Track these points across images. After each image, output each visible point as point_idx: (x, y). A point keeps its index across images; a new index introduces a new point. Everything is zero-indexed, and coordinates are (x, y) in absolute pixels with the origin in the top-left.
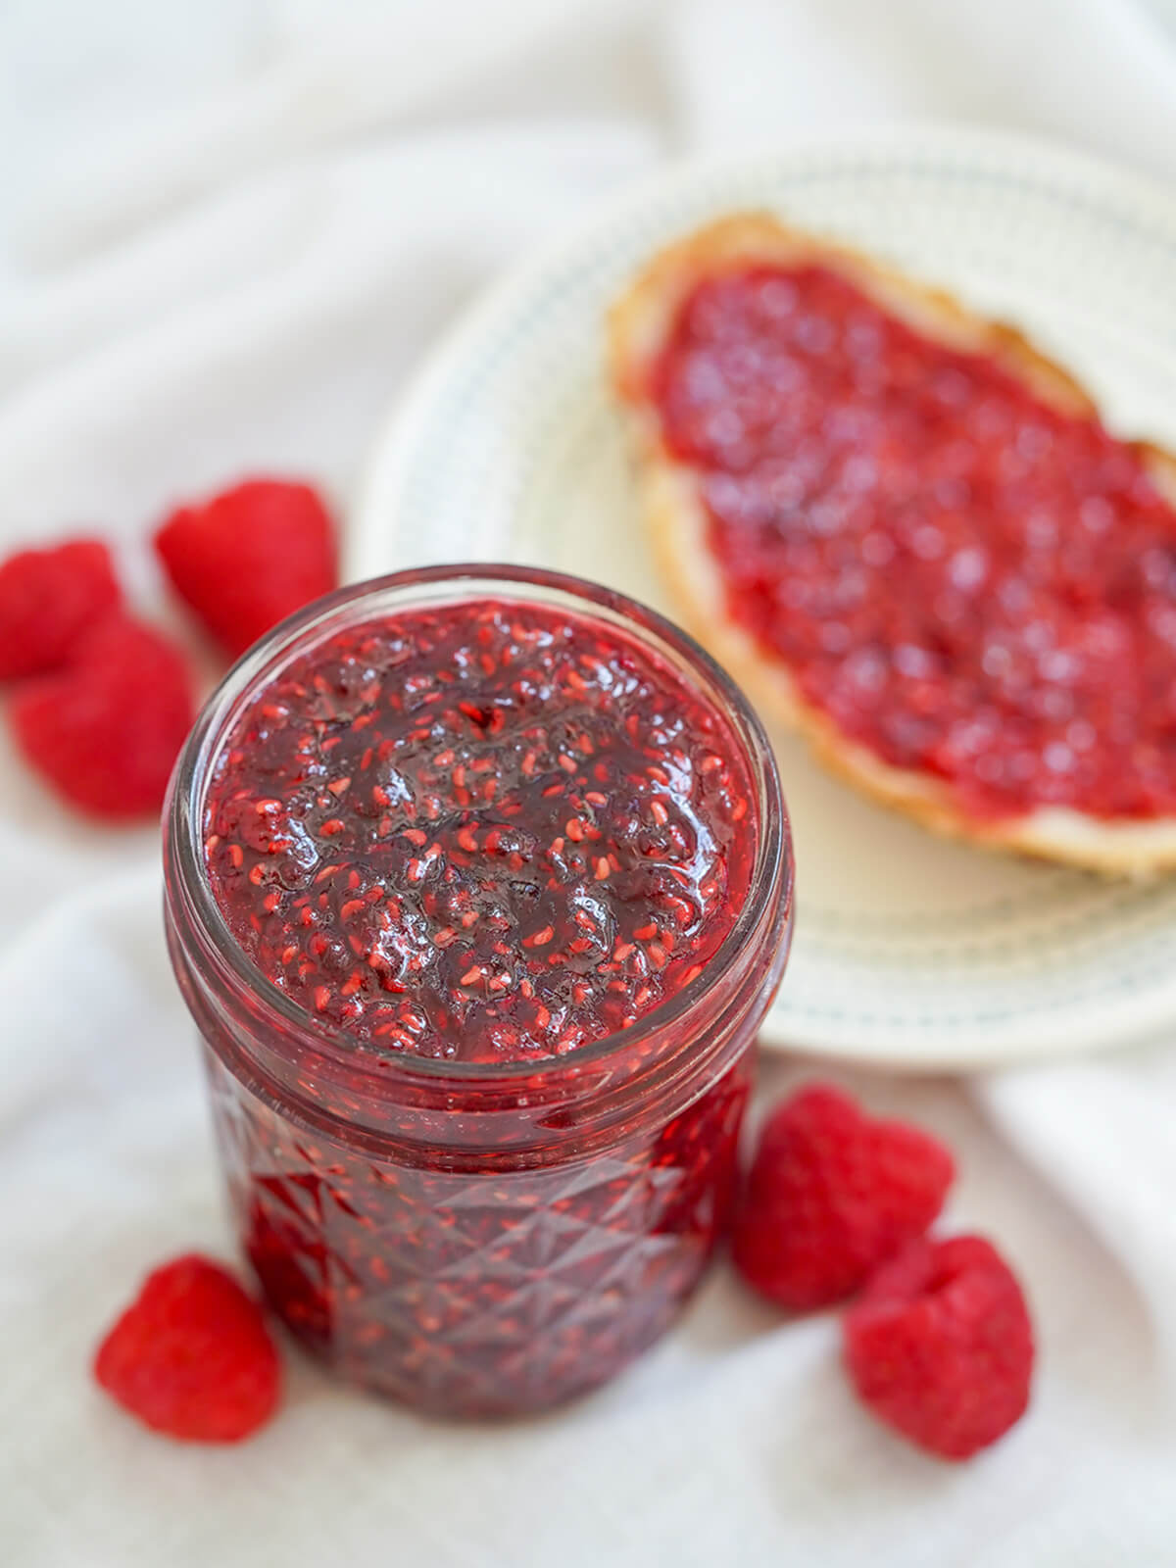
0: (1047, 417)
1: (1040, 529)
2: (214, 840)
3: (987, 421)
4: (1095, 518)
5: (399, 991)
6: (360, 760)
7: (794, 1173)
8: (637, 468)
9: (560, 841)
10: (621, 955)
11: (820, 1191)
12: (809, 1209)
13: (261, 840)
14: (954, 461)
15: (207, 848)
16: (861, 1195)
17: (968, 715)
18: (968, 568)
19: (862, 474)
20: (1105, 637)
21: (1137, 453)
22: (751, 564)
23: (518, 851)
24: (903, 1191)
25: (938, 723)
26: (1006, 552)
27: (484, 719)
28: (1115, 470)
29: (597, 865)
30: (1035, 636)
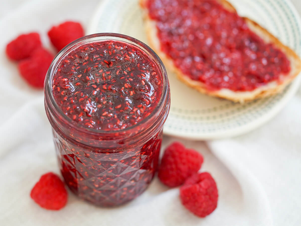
0: (226, 12)
1: (224, 34)
2: (54, 86)
3: (214, 13)
4: (235, 32)
5: (90, 116)
6: (84, 71)
7: (171, 159)
8: (144, 20)
9: (123, 88)
10: (134, 110)
11: (176, 163)
12: (174, 166)
13: (64, 86)
14: (207, 20)
15: (53, 87)
16: (184, 164)
17: (208, 70)
18: (209, 41)
19: (188, 23)
20: (236, 55)
21: (244, 20)
22: (166, 39)
23: (115, 89)
24: (193, 163)
25: (202, 72)
26: (217, 38)
27: (109, 64)
28: (239, 23)
29: (130, 92)
30: (222, 55)
